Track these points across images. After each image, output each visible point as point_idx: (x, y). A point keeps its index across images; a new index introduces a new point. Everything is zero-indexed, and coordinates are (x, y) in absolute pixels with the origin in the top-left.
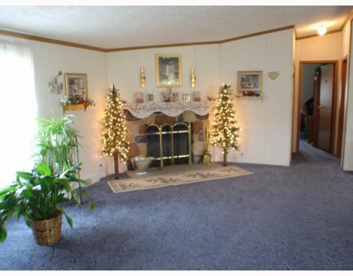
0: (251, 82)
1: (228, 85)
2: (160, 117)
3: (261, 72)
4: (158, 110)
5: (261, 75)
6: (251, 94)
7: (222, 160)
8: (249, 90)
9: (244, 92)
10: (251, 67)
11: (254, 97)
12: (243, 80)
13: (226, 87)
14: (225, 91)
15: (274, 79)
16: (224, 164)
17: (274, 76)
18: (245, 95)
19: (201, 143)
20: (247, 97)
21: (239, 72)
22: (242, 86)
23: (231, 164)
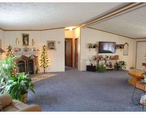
0: (52, 44)
1: (45, 45)
2: (24, 57)
3: (55, 41)
4: (23, 55)
5: (55, 42)
6: (52, 49)
7: (43, 72)
8: (51, 47)
9: (50, 48)
10: (52, 39)
11: (53, 50)
12: (49, 44)
13: (44, 46)
14: (44, 47)
15: (59, 44)
16: (45, 73)
17: (59, 43)
18: (50, 49)
19: (36, 66)
20: (51, 50)
21: (48, 41)
22: (49, 46)
23: (46, 73)
